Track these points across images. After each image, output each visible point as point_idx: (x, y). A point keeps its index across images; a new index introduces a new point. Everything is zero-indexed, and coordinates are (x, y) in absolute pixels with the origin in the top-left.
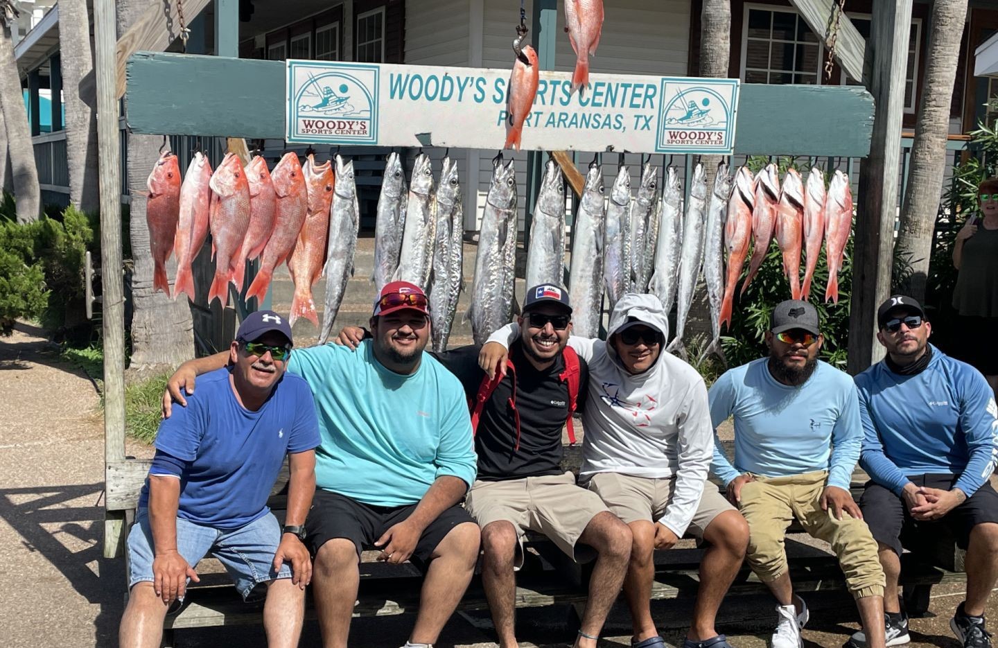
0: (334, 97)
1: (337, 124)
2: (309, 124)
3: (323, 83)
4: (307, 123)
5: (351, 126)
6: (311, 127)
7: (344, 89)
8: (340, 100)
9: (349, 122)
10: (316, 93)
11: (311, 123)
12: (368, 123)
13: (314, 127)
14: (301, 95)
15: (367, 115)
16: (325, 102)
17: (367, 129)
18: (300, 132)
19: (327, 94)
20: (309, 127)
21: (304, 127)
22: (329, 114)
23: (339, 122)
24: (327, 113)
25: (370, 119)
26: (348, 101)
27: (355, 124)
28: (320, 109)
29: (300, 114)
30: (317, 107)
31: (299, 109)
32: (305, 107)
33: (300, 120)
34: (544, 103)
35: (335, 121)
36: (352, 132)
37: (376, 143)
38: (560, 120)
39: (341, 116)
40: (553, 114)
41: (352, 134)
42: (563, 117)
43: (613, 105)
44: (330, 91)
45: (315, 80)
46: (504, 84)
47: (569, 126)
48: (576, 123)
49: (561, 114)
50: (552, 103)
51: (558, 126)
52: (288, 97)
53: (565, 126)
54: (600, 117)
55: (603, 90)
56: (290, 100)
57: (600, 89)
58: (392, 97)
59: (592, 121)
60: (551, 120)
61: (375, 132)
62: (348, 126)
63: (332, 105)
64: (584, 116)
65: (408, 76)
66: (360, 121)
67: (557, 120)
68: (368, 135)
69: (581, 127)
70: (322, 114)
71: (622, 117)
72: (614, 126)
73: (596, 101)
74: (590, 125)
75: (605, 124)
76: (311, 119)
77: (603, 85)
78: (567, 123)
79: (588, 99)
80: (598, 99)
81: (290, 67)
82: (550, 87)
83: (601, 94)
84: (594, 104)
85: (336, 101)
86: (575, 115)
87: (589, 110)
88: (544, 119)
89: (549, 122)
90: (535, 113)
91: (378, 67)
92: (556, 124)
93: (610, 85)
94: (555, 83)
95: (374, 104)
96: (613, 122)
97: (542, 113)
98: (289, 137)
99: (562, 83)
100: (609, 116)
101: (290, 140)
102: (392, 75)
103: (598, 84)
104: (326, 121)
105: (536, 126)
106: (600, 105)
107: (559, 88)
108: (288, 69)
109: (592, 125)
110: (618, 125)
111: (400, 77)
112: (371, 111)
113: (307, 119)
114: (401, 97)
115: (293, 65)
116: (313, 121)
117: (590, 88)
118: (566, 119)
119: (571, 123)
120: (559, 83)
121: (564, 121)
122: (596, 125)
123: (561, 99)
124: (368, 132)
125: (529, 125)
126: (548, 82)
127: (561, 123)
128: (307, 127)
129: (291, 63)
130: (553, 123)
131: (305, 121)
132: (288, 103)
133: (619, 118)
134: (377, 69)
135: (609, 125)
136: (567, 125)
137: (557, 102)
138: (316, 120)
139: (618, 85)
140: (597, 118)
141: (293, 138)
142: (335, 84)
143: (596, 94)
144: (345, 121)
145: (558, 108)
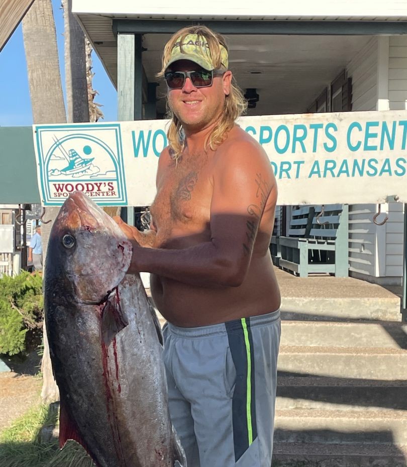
0: (80, 159)
1: (85, 186)
2: (59, 187)
3: (68, 145)
4: (57, 186)
5: (99, 187)
6: (62, 190)
7: (87, 150)
8: (86, 162)
9: (96, 184)
10: (62, 156)
11: (61, 186)
12: (115, 184)
13: (64, 190)
14: (49, 159)
15: (113, 175)
16: (71, 165)
17: (116, 190)
18: (53, 196)
19: (73, 156)
20: (60, 191)
21: (56, 191)
22: (77, 177)
23: (87, 185)
24: (75, 175)
25: (117, 180)
26: (93, 162)
27: (103, 185)
28: (68, 172)
29: (50, 178)
30: (65, 170)
31: (49, 173)
32: (54, 171)
33: (51, 184)
34: (304, 151)
35: (83, 183)
36: (101, 194)
37: (126, 203)
38: (326, 169)
39: (88, 178)
40: (316, 163)
41: (101, 196)
42: (330, 165)
43: (392, 147)
44: (74, 154)
45: (60, 144)
46: (255, 133)
47: (338, 176)
48: (347, 172)
49: (327, 162)
50: (314, 150)
51: (325, 176)
52: (38, 162)
53: (333, 176)
54: (377, 162)
55: (378, 130)
56: (40, 164)
57: (372, 130)
58: (136, 155)
59: (367, 168)
60: (316, 170)
61: (123, 192)
62: (96, 188)
63: (78, 168)
64: (356, 163)
65: (150, 132)
66: (107, 182)
67: (322, 169)
68: (117, 196)
69: (353, 175)
70: (70, 178)
71: (405, 162)
72: (396, 172)
73: (370, 144)
74: (365, 173)
75: (383, 170)
76: (61, 183)
77: (376, 124)
78: (336, 171)
79: (359, 143)
80: (371, 142)
81: (36, 132)
82: (311, 132)
83: (375, 135)
84: (367, 148)
85: (82, 164)
86: (345, 162)
87: (361, 155)
88: (305, 169)
89: (312, 172)
90: (295, 163)
91: (119, 125)
92: (322, 174)
93: (384, 124)
94: (316, 127)
95: (118, 163)
96: (394, 167)
97: (303, 162)
98: (45, 202)
99: (324, 127)
100: (387, 161)
101: (46, 204)
102: (133, 133)
103: (369, 124)
104: (74, 184)
105: (297, 177)
106: (374, 148)
107: (321, 132)
108: (35, 135)
109: (368, 172)
110: (400, 171)
111: (142, 133)
112: (116, 171)
113: (57, 183)
114: (145, 155)
115: (39, 130)
116: (63, 185)
117: (360, 129)
118: (334, 167)
119: (341, 172)
120: (321, 126)
121: (331, 169)
122: (372, 171)
123: (325, 145)
124: (117, 193)
125: (289, 177)
126: (308, 127)
127: (328, 172)
128: (58, 191)
129: (37, 128)
130: (318, 172)
131: (55, 185)
132: (38, 167)
133: (401, 163)
134: (117, 128)
135: (389, 171)
136: (336, 174)
137: (320, 148)
138: (66, 183)
139: (395, 123)
140: (373, 163)
141: (47, 202)
142: (78, 145)
143: (368, 136)
144: (93, 183)
145: (322, 156)
